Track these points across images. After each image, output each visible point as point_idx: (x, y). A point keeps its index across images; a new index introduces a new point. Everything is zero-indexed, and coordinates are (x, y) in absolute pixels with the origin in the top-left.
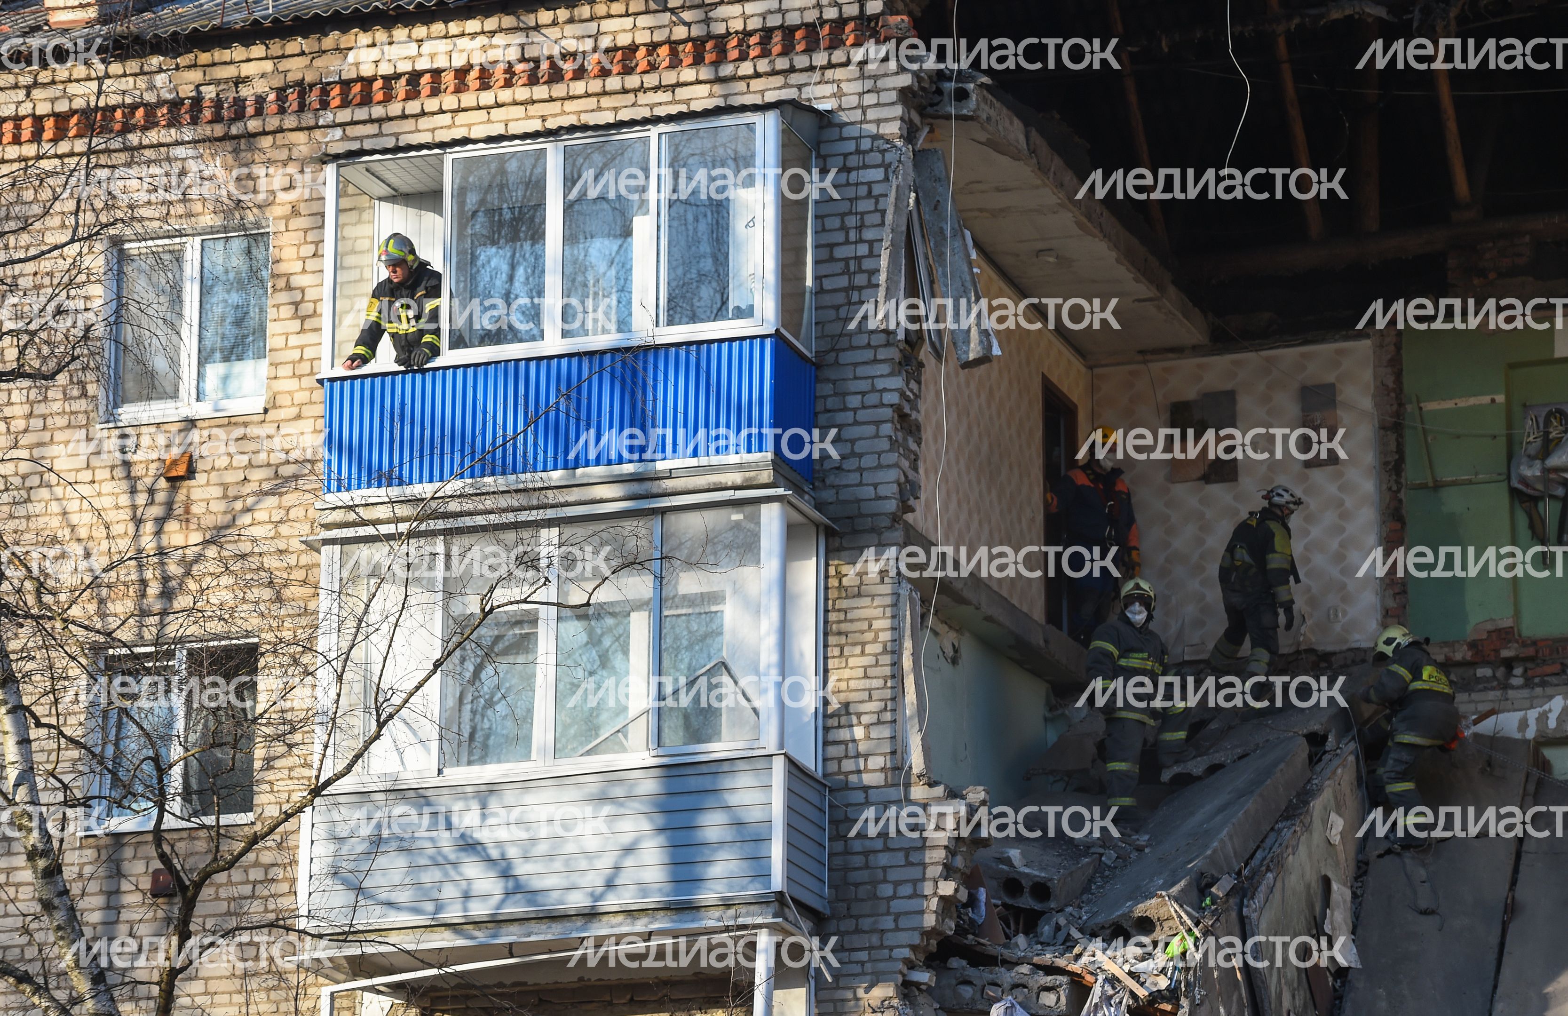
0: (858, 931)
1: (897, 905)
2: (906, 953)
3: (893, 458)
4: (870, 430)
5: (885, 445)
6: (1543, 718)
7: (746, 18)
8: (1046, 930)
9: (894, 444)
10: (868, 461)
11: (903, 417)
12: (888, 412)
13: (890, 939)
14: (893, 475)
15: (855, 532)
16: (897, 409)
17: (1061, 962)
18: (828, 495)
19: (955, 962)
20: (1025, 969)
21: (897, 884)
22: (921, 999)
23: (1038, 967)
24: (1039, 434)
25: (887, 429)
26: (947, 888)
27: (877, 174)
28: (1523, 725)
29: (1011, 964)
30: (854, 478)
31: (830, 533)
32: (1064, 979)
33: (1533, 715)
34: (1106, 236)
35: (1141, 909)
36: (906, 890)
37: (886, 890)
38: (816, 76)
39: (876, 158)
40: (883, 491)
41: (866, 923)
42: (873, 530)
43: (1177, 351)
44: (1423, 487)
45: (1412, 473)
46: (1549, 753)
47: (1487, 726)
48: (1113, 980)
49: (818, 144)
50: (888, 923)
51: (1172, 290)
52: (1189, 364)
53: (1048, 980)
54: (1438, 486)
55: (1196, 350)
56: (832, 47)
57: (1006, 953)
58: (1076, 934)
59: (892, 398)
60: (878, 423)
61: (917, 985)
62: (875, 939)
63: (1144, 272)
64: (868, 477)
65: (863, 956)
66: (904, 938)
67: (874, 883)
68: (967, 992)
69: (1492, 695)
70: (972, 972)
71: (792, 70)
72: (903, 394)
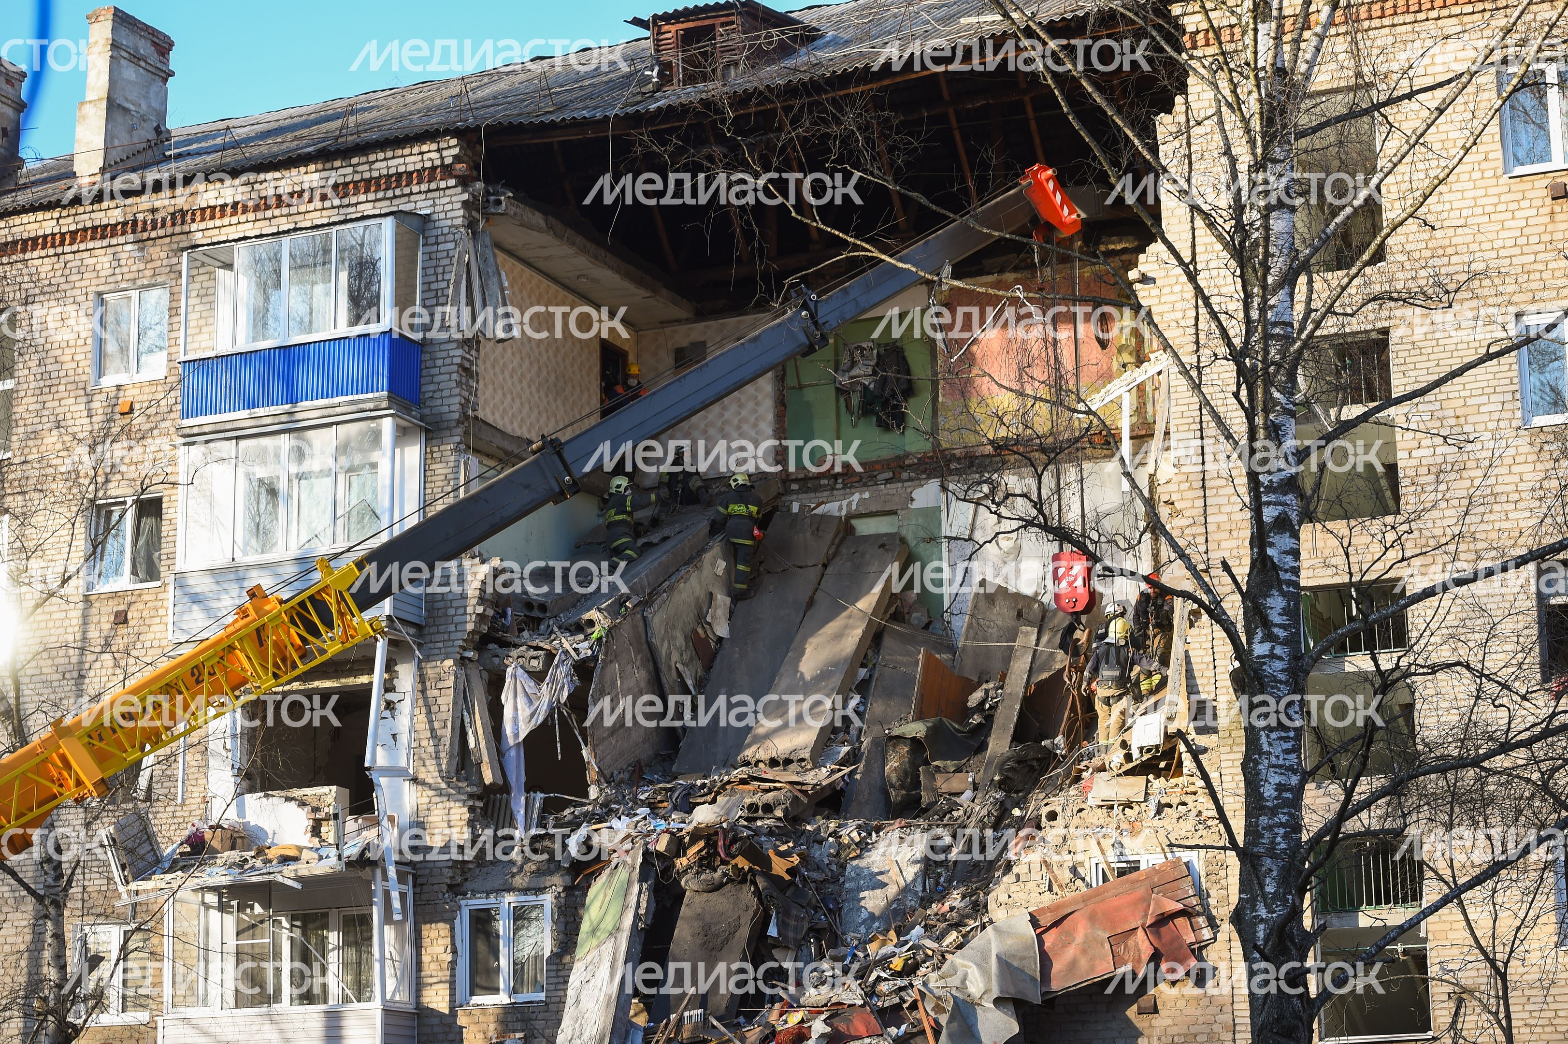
0: (438, 632)
1: (457, 619)
2: (461, 643)
3: (457, 391)
4: (447, 377)
5: (454, 384)
6: (849, 505)
7: (388, 168)
8: (542, 627)
9: (459, 384)
10: (446, 393)
11: (466, 370)
12: (455, 368)
13: (453, 636)
14: (457, 399)
15: (440, 430)
16: (461, 366)
17: (541, 645)
18: (427, 411)
19: (491, 646)
20: (523, 648)
21: (457, 608)
22: (470, 665)
23: (531, 647)
24: (597, 368)
25: (455, 376)
26: (480, 610)
27: (451, 245)
28: (840, 508)
29: (516, 646)
30: (439, 402)
31: (427, 431)
32: (542, 653)
33: (845, 503)
34: (611, 268)
35: (586, 616)
36: (460, 611)
37: (452, 611)
38: (423, 196)
39: (451, 237)
40: (453, 408)
41: (442, 629)
42: (449, 428)
43: (678, 321)
44: (794, 388)
45: (791, 381)
46: (854, 522)
47: (819, 511)
48: (566, 652)
49: (423, 232)
50: (452, 628)
51: (664, 292)
52: (684, 328)
53: (533, 653)
54: (801, 387)
55: (688, 321)
56: (429, 181)
57: (517, 641)
58: (556, 629)
59: (458, 360)
60: (450, 373)
61: (470, 659)
62: (446, 637)
63: (640, 283)
64: (445, 401)
65: (440, 645)
66: (459, 635)
67: (446, 608)
68: (496, 660)
69: (826, 493)
70: (499, 651)
71: (411, 194)
72: (463, 358)
